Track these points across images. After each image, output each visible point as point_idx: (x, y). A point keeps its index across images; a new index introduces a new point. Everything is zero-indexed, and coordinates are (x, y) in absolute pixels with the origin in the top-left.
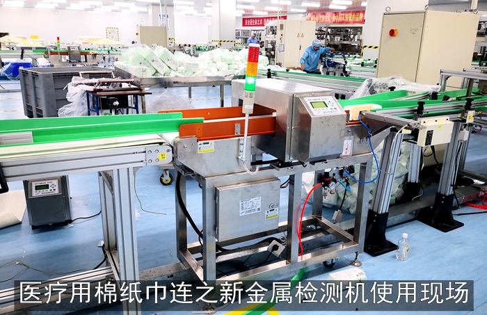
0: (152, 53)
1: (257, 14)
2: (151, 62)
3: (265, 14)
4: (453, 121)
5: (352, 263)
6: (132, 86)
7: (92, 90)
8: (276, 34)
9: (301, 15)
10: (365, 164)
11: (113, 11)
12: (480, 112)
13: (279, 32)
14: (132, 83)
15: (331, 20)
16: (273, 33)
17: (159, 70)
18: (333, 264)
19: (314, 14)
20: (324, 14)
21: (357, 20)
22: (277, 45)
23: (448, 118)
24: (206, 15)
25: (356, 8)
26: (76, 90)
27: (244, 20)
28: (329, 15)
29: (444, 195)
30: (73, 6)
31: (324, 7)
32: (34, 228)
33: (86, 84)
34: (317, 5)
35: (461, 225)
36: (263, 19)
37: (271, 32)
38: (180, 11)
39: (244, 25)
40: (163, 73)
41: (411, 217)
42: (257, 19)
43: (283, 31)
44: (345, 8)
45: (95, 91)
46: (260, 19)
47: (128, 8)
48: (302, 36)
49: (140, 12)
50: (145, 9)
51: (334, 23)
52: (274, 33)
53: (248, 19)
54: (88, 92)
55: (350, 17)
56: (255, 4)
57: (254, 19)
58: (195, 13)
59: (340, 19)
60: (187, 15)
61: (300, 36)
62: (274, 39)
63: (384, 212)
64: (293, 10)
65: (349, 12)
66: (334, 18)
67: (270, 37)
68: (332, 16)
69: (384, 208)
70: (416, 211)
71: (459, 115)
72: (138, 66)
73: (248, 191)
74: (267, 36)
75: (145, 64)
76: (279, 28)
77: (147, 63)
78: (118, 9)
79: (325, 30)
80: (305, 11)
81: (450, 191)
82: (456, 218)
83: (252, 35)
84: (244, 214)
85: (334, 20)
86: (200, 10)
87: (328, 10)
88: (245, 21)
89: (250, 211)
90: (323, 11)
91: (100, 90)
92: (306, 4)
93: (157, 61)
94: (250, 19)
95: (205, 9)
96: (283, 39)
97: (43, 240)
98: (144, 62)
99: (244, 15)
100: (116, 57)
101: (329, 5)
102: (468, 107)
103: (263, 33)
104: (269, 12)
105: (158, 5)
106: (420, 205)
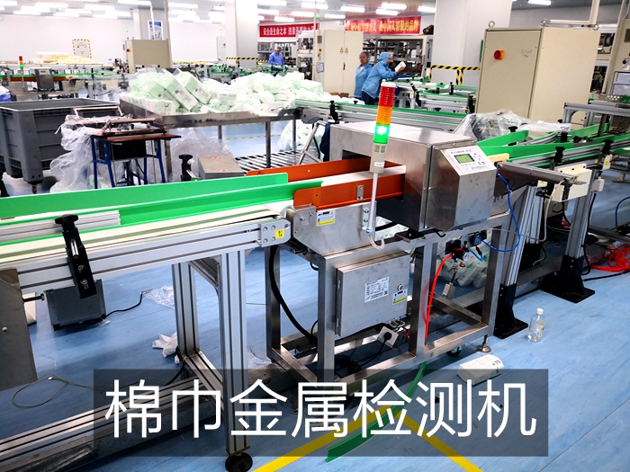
0: (175, 81)
1: (280, 20)
2: (173, 93)
3: (291, 21)
4: (590, 168)
5: (479, 349)
6: (152, 128)
7: (100, 134)
8: (311, 48)
9: (338, 22)
10: (500, 227)
11: (82, 16)
12: (616, 156)
13: (316, 45)
14: (151, 122)
15: (378, 29)
16: (307, 48)
17: (185, 104)
18: (459, 352)
19: (355, 21)
20: (368, 21)
21: (411, 30)
22: (315, 62)
23: (585, 165)
24: (210, 22)
25: (409, 13)
26: (75, 135)
27: (262, 28)
28: (374, 22)
29: (574, 258)
30: (26, 10)
31: (369, 12)
32: (56, 328)
33: (87, 125)
34: (360, 10)
35: (592, 292)
36: (287, 27)
37: (305, 47)
38: (176, 16)
39: (262, 35)
40: (189, 108)
41: (534, 286)
42: (280, 27)
43: (322, 45)
44: (395, 14)
45: (105, 135)
46: (283, 27)
47: (103, 12)
48: (347, 52)
49: (120, 18)
50: (127, 14)
51: (382, 33)
52: (309, 47)
53: (267, 27)
54: (93, 137)
55: (402, 25)
56: (279, 8)
57: (276, 27)
58: (196, 19)
59: (390, 27)
60: (185, 21)
61: (344, 51)
62: (309, 56)
63: (512, 283)
64: (327, 16)
65: (400, 19)
66: (382, 26)
67: (304, 53)
68: (378, 24)
69: (512, 280)
70: (540, 278)
71: (596, 161)
72: (157, 100)
73: (376, 271)
74: (300, 51)
75: (165, 96)
76: (316, 40)
77: (168, 95)
78: (89, 13)
79: (374, 42)
80: (344, 17)
81: (580, 253)
82: (587, 285)
83: (276, 49)
84: (369, 300)
85: (380, 30)
86: (203, 16)
87: (375, 16)
88: (264, 30)
89: (376, 296)
90: (367, 18)
91: (112, 134)
92: (346, 8)
93: (182, 92)
94: (269, 27)
95: (211, 14)
96: (322, 56)
97: (75, 344)
98: (165, 93)
99: (261, 22)
100: (103, 82)
101: (375, 9)
102: (606, 151)
103: (294, 48)
104: (296, 18)
105: (147, 8)
106: (542, 272)
